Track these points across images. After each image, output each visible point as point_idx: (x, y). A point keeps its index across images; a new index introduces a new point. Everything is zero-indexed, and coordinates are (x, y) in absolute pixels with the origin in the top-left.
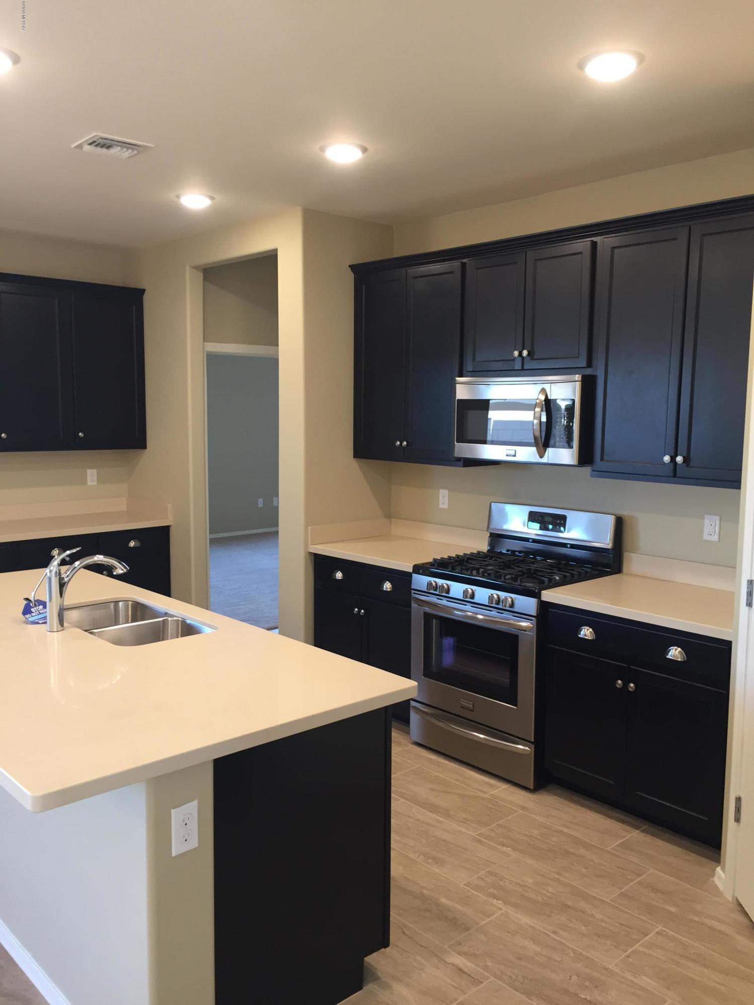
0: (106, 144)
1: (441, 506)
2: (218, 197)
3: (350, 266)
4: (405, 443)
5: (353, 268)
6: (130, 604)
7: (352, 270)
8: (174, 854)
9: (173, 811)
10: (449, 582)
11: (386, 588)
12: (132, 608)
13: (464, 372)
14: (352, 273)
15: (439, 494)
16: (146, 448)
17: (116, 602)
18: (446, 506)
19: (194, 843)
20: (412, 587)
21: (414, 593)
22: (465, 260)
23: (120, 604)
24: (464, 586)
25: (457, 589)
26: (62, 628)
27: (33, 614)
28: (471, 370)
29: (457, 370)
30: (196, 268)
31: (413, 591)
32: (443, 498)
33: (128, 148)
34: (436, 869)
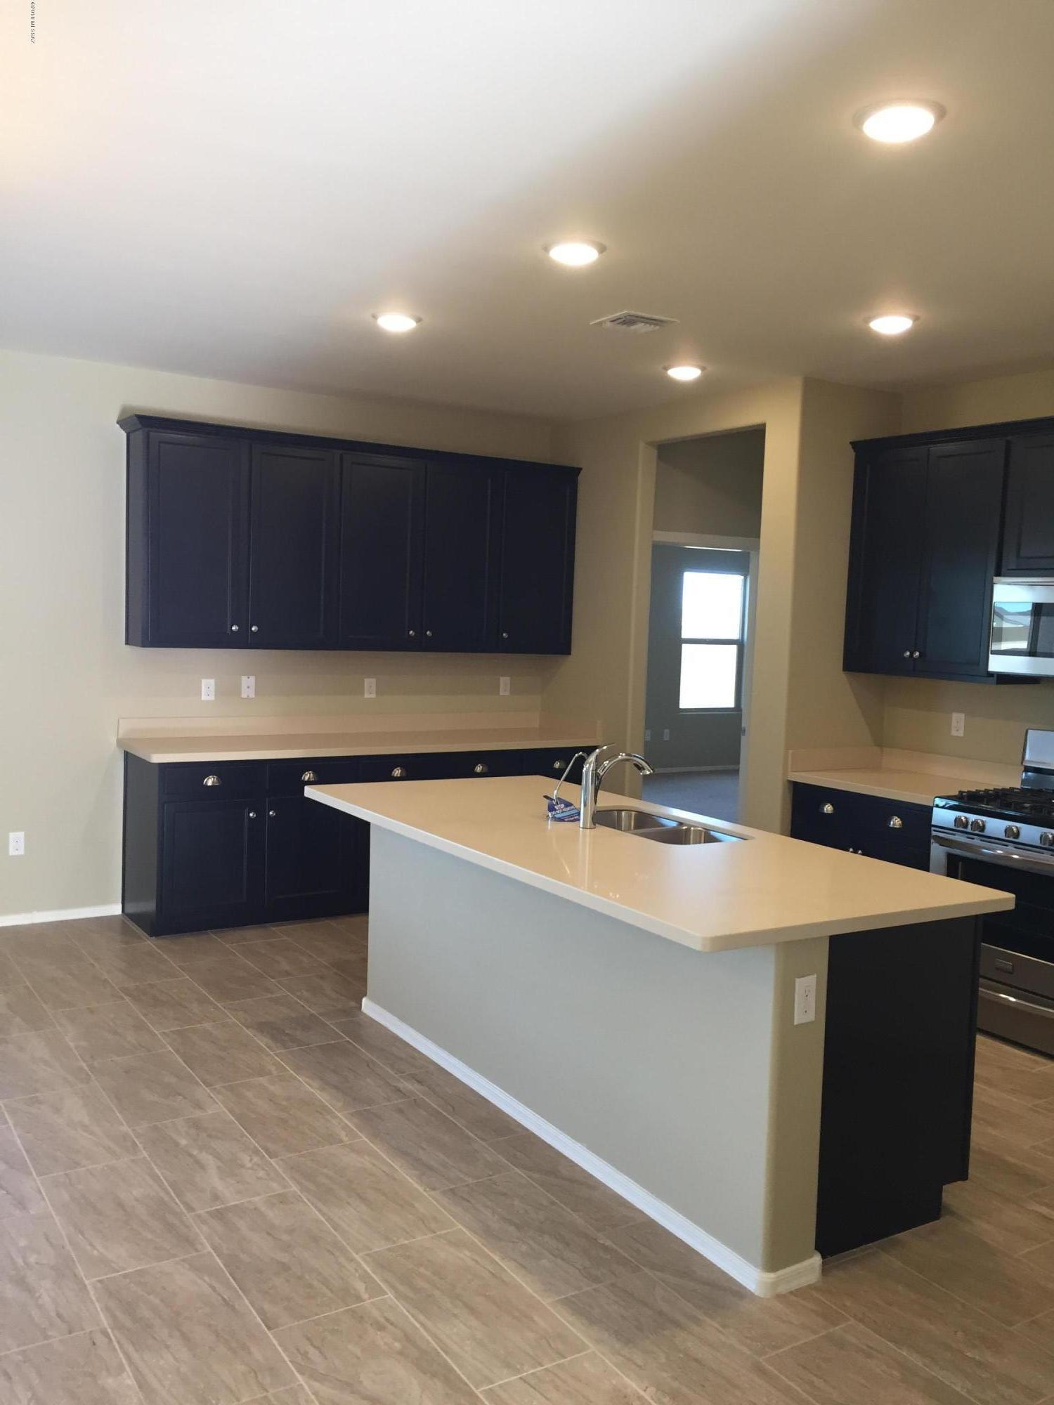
0: (629, 321)
1: (954, 733)
2: (710, 368)
3: (851, 443)
4: (917, 654)
5: (855, 445)
6: (633, 816)
7: (853, 448)
8: (795, 1023)
9: (797, 980)
10: (984, 818)
11: (894, 825)
12: (635, 819)
13: (1004, 570)
14: (852, 450)
15: (951, 718)
16: (570, 654)
17: (620, 811)
18: (961, 733)
19: (811, 1017)
20: (933, 823)
21: (935, 831)
22: (1009, 438)
23: (623, 813)
24: (1005, 824)
25: (996, 826)
26: (593, 826)
27: (558, 812)
28: (1014, 568)
29: (992, 569)
30: (651, 444)
31: (933, 828)
32: (958, 723)
33: (650, 324)
34: (990, 1130)
